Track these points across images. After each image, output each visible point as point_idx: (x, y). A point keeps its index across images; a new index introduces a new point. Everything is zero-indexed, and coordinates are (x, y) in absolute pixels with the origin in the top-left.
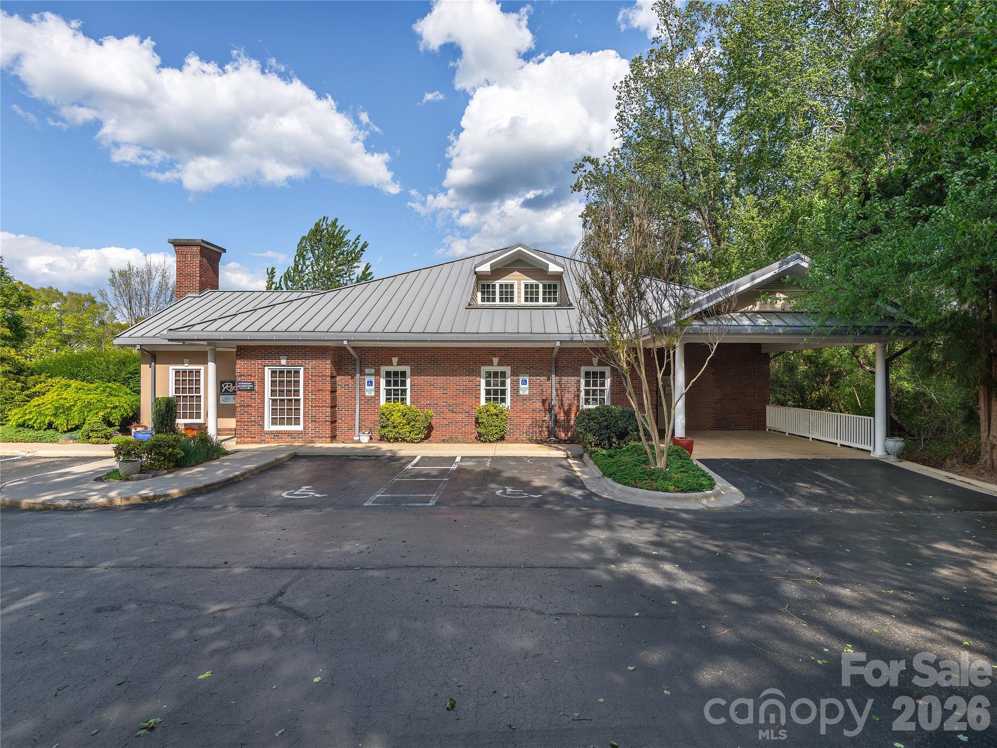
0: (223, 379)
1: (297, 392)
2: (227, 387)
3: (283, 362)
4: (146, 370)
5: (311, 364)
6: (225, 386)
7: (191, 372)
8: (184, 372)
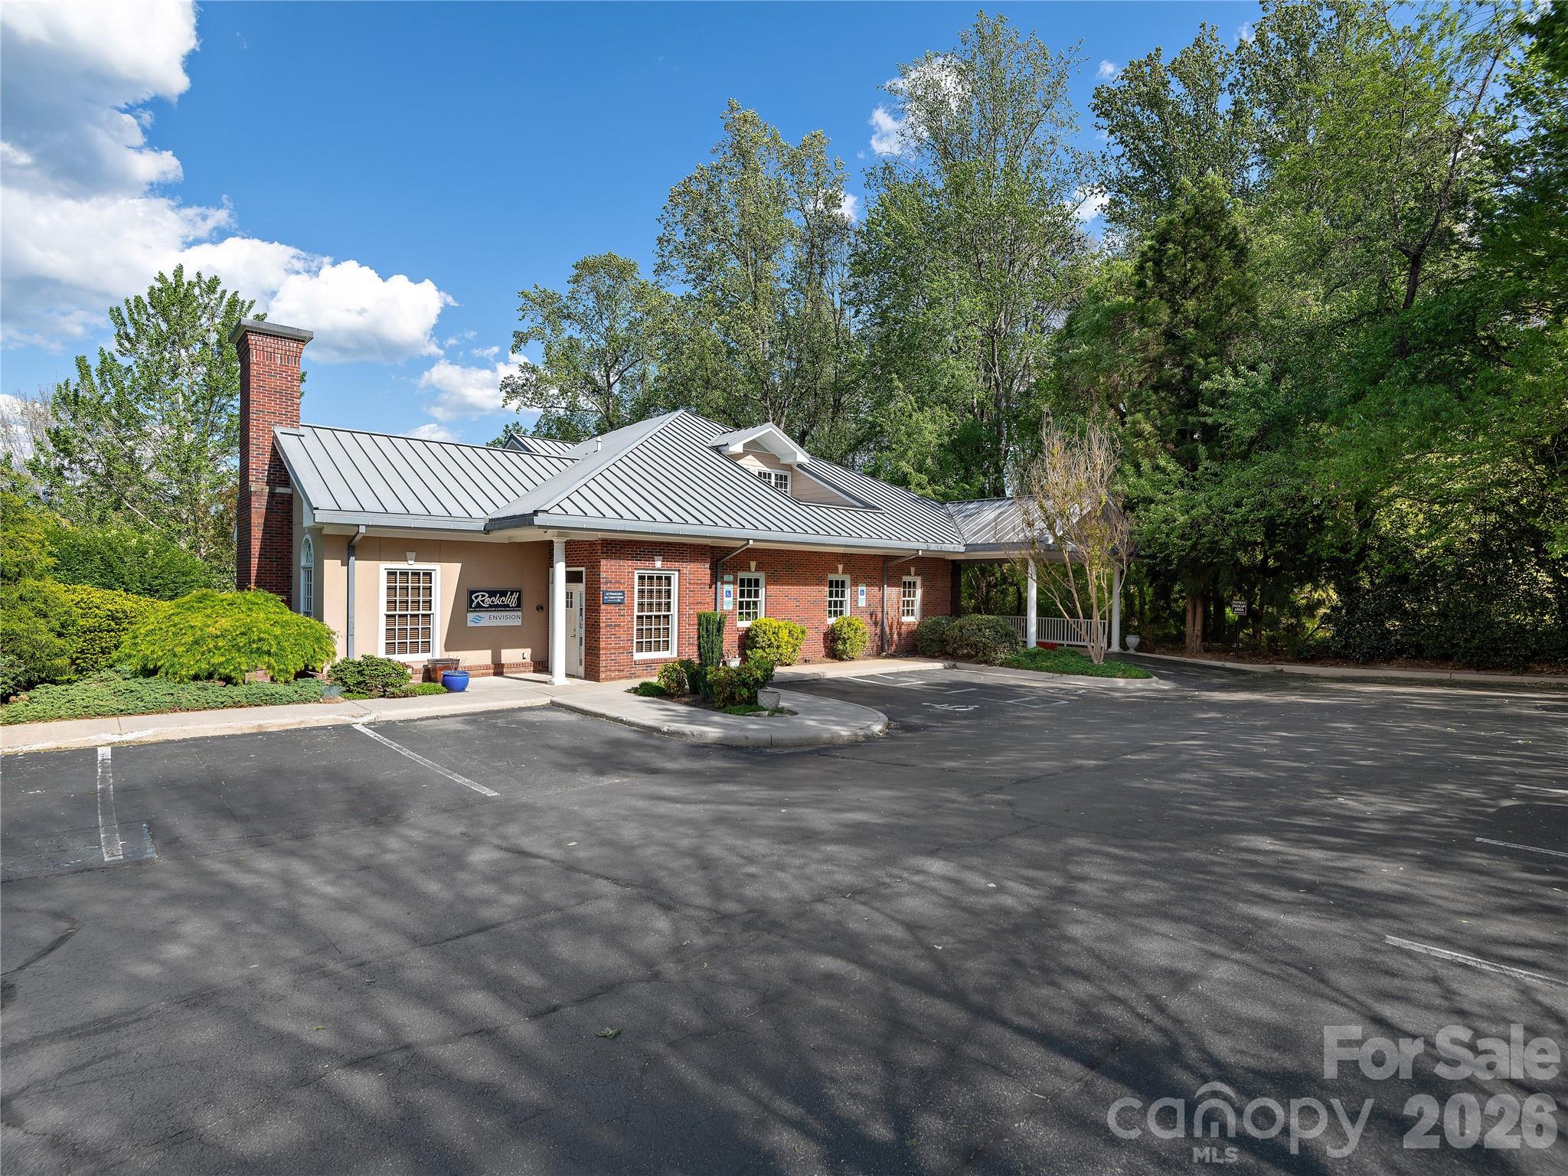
0: (473, 587)
1: (668, 606)
2: (479, 599)
3: (658, 564)
4: (332, 568)
5: (688, 568)
6: (476, 597)
7: (416, 574)
8: (404, 574)
